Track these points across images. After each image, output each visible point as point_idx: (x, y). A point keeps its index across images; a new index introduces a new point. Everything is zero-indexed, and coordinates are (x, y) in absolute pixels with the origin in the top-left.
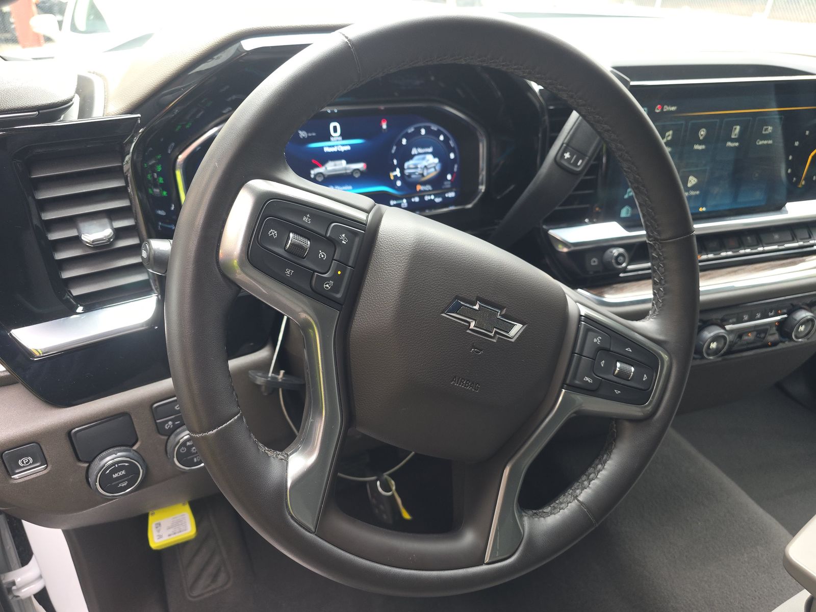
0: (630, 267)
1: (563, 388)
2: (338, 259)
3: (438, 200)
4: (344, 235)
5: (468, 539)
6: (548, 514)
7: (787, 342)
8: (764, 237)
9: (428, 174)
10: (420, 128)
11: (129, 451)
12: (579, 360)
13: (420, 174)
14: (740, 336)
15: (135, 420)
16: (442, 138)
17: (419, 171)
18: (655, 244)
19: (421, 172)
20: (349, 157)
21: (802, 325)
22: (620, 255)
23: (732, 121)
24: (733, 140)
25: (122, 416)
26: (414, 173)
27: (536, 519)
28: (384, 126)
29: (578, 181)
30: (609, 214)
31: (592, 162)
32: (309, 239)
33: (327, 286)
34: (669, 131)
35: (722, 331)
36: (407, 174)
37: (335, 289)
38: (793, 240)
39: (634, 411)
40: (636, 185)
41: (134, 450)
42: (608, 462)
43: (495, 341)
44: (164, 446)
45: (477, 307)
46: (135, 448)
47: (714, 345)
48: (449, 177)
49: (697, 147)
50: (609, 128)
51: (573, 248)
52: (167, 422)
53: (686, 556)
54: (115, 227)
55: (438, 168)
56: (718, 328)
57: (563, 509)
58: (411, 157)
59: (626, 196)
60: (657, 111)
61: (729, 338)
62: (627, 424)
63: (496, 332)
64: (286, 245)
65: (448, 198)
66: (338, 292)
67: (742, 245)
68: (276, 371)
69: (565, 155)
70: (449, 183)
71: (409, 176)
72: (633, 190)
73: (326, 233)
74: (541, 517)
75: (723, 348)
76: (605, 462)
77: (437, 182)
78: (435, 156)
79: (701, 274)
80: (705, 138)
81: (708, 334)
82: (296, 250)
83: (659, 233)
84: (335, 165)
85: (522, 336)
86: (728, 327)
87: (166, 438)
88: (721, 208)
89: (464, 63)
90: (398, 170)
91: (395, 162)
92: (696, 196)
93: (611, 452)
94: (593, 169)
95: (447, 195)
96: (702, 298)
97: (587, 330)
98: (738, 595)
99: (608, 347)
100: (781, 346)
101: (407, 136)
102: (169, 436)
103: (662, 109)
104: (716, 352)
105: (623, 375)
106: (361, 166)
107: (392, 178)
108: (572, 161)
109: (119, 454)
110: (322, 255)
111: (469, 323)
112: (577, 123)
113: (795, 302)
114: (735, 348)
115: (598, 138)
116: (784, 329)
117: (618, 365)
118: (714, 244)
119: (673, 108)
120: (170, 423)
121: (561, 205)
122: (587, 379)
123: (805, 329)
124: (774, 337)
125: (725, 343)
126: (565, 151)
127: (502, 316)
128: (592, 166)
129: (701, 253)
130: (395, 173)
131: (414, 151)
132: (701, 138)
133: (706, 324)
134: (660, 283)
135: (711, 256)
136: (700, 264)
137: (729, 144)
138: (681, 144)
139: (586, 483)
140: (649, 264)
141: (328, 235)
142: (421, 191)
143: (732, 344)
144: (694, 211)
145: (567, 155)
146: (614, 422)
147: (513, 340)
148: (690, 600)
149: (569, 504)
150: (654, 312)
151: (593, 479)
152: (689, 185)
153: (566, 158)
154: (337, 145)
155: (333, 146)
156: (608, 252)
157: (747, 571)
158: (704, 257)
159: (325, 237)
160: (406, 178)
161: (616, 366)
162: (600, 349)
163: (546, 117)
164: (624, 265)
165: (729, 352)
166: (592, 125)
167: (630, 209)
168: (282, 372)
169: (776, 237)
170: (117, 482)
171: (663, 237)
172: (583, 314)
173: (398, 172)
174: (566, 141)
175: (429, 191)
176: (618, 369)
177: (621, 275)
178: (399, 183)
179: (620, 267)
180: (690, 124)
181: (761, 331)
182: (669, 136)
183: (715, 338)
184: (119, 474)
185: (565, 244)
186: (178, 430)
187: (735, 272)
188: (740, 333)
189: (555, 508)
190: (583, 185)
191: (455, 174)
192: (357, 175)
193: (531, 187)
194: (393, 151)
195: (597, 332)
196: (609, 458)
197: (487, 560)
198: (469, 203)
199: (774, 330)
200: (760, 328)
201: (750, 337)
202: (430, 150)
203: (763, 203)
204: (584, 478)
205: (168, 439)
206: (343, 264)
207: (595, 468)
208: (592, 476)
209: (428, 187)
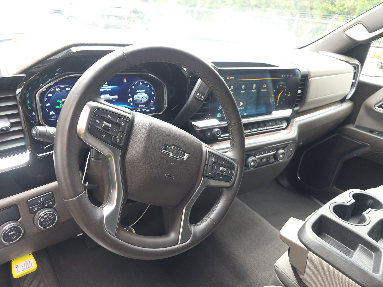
0: (222, 136)
1: (202, 177)
2: (121, 131)
3: (148, 111)
4: (123, 122)
5: (172, 235)
6: (200, 225)
7: (277, 162)
8: (267, 124)
9: (143, 100)
10: (140, 82)
11: (16, 222)
12: (207, 167)
13: (140, 100)
14: (261, 160)
15: (19, 208)
16: (148, 86)
17: (140, 99)
18: (230, 125)
19: (141, 99)
20: (111, 93)
21: (281, 155)
22: (218, 131)
23: (252, 83)
24: (254, 89)
25: (14, 206)
26: (138, 100)
27: (196, 227)
28: (125, 81)
29: (202, 104)
30: (213, 116)
31: (207, 97)
32: (110, 124)
33: (117, 141)
34: (232, 86)
35: (255, 158)
36: (135, 100)
37: (120, 142)
38: (276, 124)
39: (227, 184)
40: (222, 105)
41: (18, 222)
42: (219, 204)
43: (179, 160)
44: (33, 219)
45: (172, 148)
46: (19, 221)
47: (252, 164)
48: (152, 102)
49: (242, 92)
50: (213, 86)
51: (201, 129)
52: (34, 208)
53: (249, 248)
54: (11, 122)
55: (147, 98)
56: (253, 157)
57: (205, 222)
58: (137, 93)
59: (219, 110)
60: (228, 79)
61: (258, 161)
62: (225, 189)
63: (179, 157)
64: (102, 126)
65: (152, 110)
66: (121, 143)
67: (259, 127)
68: (85, 182)
69: (197, 94)
70: (152, 104)
71: (136, 101)
72: (222, 107)
73: (116, 121)
74: (197, 226)
75: (256, 164)
76: (218, 204)
77: (147, 104)
78: (146, 94)
79: (245, 138)
80: (245, 88)
81: (250, 159)
82: (106, 127)
83: (231, 122)
84: (105, 96)
85: (188, 158)
86: (257, 157)
87: (34, 215)
88: (252, 114)
89: (163, 62)
90: (131, 98)
91: (130, 95)
92: (243, 109)
93: (220, 200)
94: (207, 99)
95: (151, 109)
96: (246, 146)
97: (209, 156)
98: (268, 260)
99: (217, 162)
100: (275, 163)
101: (134, 85)
102: (35, 214)
103: (229, 78)
104: (253, 166)
105: (222, 171)
106: (116, 97)
107: (129, 102)
108: (200, 97)
109: (12, 224)
110: (115, 129)
111: (170, 154)
112: (201, 83)
113: (278, 147)
114: (260, 165)
115: (208, 88)
116: (275, 157)
117: (221, 168)
118: (250, 127)
119: (233, 78)
120: (36, 208)
121: (196, 113)
122: (210, 173)
123: (282, 156)
124: (272, 160)
125: (256, 163)
126: (197, 93)
127: (181, 151)
128: (207, 98)
129: (245, 130)
130: (130, 100)
131: (138, 91)
132: (243, 88)
133: (249, 156)
134: (232, 139)
135: (249, 131)
136: (245, 134)
137: (252, 91)
138: (237, 90)
139: (212, 212)
140: (228, 135)
141: (117, 122)
142: (141, 107)
143: (259, 163)
144: (242, 115)
145: (198, 94)
146: (220, 189)
147: (185, 160)
148: (252, 265)
149: (207, 220)
150: (231, 149)
151: (214, 210)
152: (240, 105)
153: (198, 95)
154: (106, 88)
155: (104, 89)
156: (214, 130)
157: (271, 251)
158: (247, 131)
159: (116, 123)
160: (135, 102)
161: (220, 168)
162: (214, 162)
163: (189, 80)
164: (220, 135)
165: (258, 166)
166: (207, 84)
167: (220, 114)
168: (87, 182)
169: (270, 124)
170: (11, 237)
171: (232, 123)
172: (207, 150)
173: (131, 99)
174: (197, 89)
175: (144, 107)
176: (220, 169)
177: (219, 139)
178: (132, 104)
179: (218, 135)
180: (239, 83)
181: (268, 157)
182: (232, 88)
183: (253, 161)
184: (12, 233)
185: (198, 127)
186: (39, 211)
187: (258, 136)
188: (261, 159)
189: (202, 222)
190: (204, 105)
191: (154, 100)
192: (114, 101)
193: (185, 106)
194: (129, 91)
195: (213, 157)
196: (219, 202)
197: (179, 242)
198: (161, 112)
199: (272, 157)
200: (267, 157)
201: (264, 160)
202: (144, 91)
203: (265, 112)
204: (211, 210)
205: (35, 215)
206: (123, 133)
207: (215, 206)
208: (214, 209)
209: (144, 106)
